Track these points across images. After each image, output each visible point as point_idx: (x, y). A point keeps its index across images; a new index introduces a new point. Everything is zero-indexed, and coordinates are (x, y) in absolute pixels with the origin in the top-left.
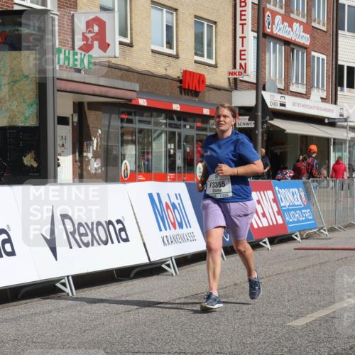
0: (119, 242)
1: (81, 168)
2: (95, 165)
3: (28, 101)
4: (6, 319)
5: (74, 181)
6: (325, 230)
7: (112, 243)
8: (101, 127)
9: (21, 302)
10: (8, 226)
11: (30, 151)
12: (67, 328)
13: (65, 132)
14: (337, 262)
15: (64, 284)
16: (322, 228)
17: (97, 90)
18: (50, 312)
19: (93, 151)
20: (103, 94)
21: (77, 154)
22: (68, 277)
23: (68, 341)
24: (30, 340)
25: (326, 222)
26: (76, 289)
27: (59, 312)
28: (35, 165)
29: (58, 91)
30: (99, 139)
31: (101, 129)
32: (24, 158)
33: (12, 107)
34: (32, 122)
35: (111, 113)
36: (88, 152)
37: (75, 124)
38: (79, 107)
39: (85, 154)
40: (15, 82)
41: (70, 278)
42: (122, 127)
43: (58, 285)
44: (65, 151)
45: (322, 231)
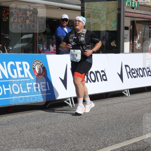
0: (148, 76)
1: (133, 47)
2: (138, 46)
3: (113, 21)
4: (103, 105)
5: (130, 52)
7: (145, 76)
8: (141, 30)
9: (109, 99)
10: (105, 69)
11: (114, 40)
12: (127, 109)
13: (127, 33)
15: (126, 92)
17: (140, 16)
18: (120, 103)
19: (138, 40)
20: (143, 17)
21: (131, 41)
22: (127, 89)
23: (127, 114)
24: (113, 113)
26: (130, 94)
27: (124, 103)
28: (115, 46)
29: (125, 16)
30: (140, 35)
31: (141, 31)
32: (111, 43)
33: (107, 23)
34: (115, 29)
35: (146, 25)
36: (136, 40)
37: (131, 29)
38: (133, 23)
39: (135, 41)
40: (109, 13)
41: (128, 90)
42: (150, 31)
43: (123, 92)
44: (127, 40)
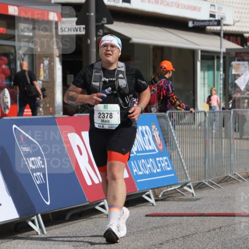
6: (190, 187)
14: (208, 235)
16: (185, 184)
25: (192, 175)
45: (185, 188)
